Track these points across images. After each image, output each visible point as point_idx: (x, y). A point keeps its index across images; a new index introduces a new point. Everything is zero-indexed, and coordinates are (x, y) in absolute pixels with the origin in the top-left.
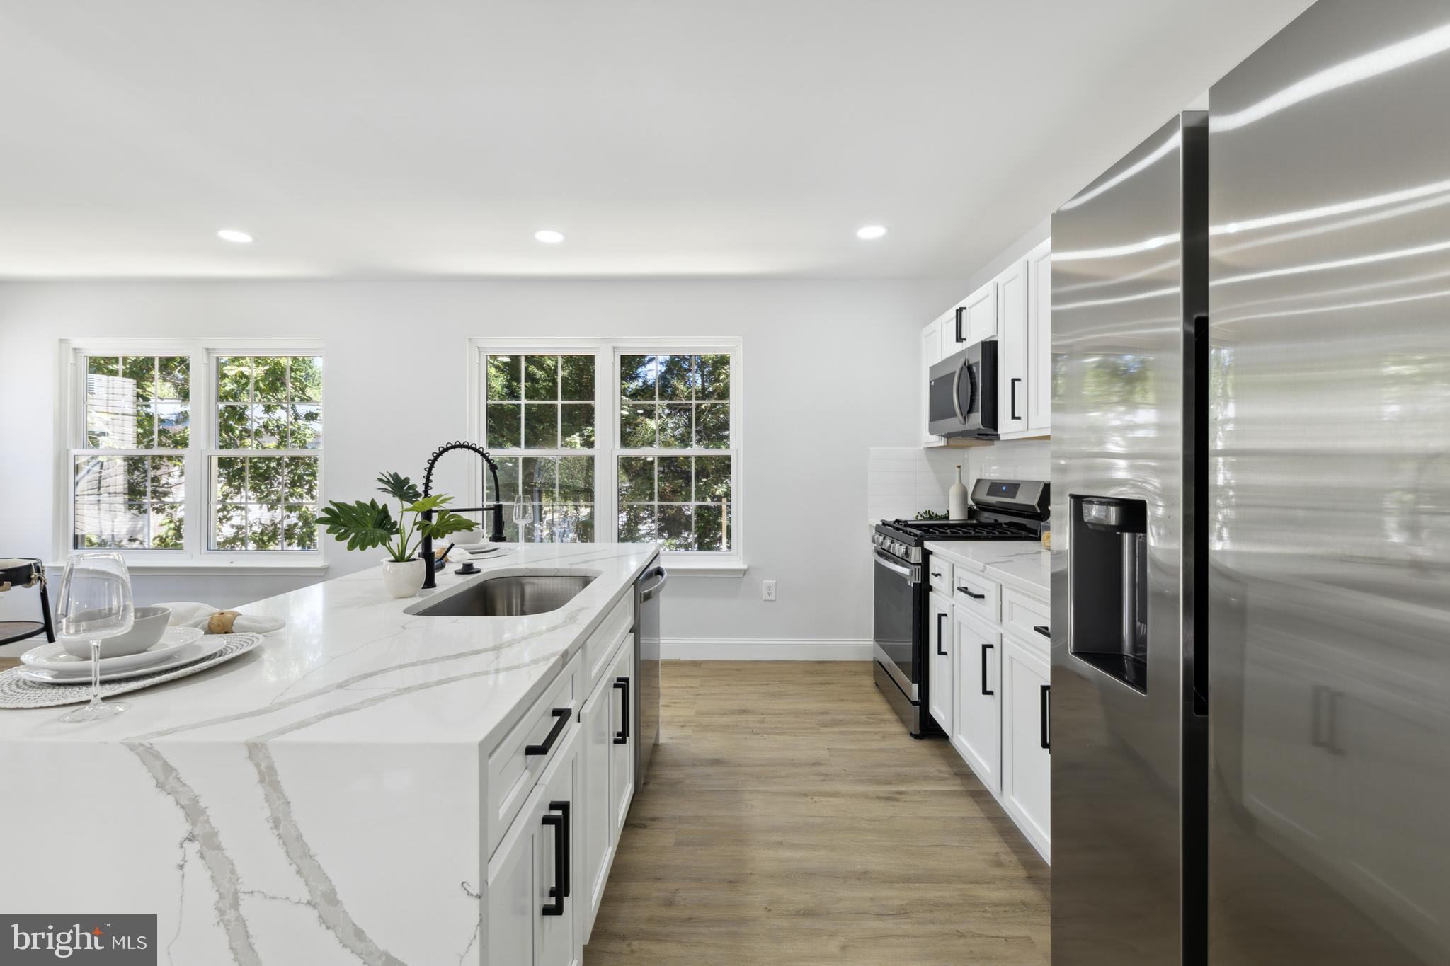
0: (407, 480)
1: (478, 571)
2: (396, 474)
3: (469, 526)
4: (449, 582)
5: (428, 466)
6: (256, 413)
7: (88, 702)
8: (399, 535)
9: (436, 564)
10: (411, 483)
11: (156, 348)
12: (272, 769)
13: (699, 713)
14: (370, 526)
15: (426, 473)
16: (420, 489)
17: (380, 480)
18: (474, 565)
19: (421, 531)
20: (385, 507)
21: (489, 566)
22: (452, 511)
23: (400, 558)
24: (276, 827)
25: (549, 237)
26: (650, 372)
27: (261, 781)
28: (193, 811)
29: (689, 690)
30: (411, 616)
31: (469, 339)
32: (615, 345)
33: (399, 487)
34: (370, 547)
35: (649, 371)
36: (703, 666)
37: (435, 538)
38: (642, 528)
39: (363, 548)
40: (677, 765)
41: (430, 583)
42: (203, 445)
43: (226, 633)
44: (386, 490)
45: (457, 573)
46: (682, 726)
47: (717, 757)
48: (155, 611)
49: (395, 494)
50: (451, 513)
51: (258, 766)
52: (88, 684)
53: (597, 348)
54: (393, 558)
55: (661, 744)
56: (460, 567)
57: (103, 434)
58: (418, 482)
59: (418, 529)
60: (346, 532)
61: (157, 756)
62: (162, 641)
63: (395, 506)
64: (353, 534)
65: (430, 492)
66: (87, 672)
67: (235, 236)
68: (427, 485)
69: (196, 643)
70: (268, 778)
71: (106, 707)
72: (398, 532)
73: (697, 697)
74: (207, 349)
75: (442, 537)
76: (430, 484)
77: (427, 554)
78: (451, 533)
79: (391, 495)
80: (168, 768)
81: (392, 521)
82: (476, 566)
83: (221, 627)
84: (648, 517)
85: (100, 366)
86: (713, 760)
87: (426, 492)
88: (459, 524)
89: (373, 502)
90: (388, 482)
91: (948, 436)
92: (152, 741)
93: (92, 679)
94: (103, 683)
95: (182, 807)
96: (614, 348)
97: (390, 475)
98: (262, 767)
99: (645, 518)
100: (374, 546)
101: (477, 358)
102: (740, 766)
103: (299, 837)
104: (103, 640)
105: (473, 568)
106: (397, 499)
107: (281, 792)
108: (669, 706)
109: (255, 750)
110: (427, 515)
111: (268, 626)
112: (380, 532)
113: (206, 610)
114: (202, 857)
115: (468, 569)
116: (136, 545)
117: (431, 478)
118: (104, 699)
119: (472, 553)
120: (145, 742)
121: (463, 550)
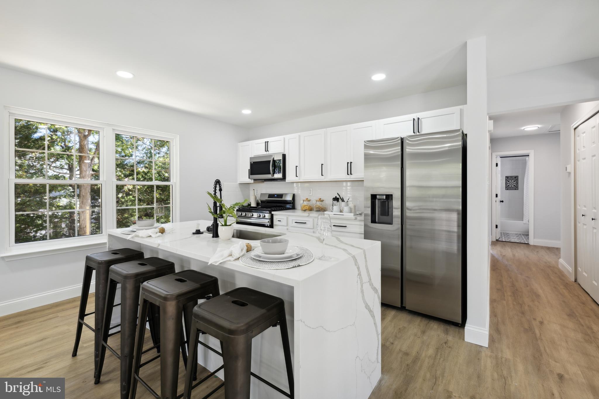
23: (225, 224)
25: (125, 74)
61: (355, 258)
91: (254, 180)
101: (8, 119)
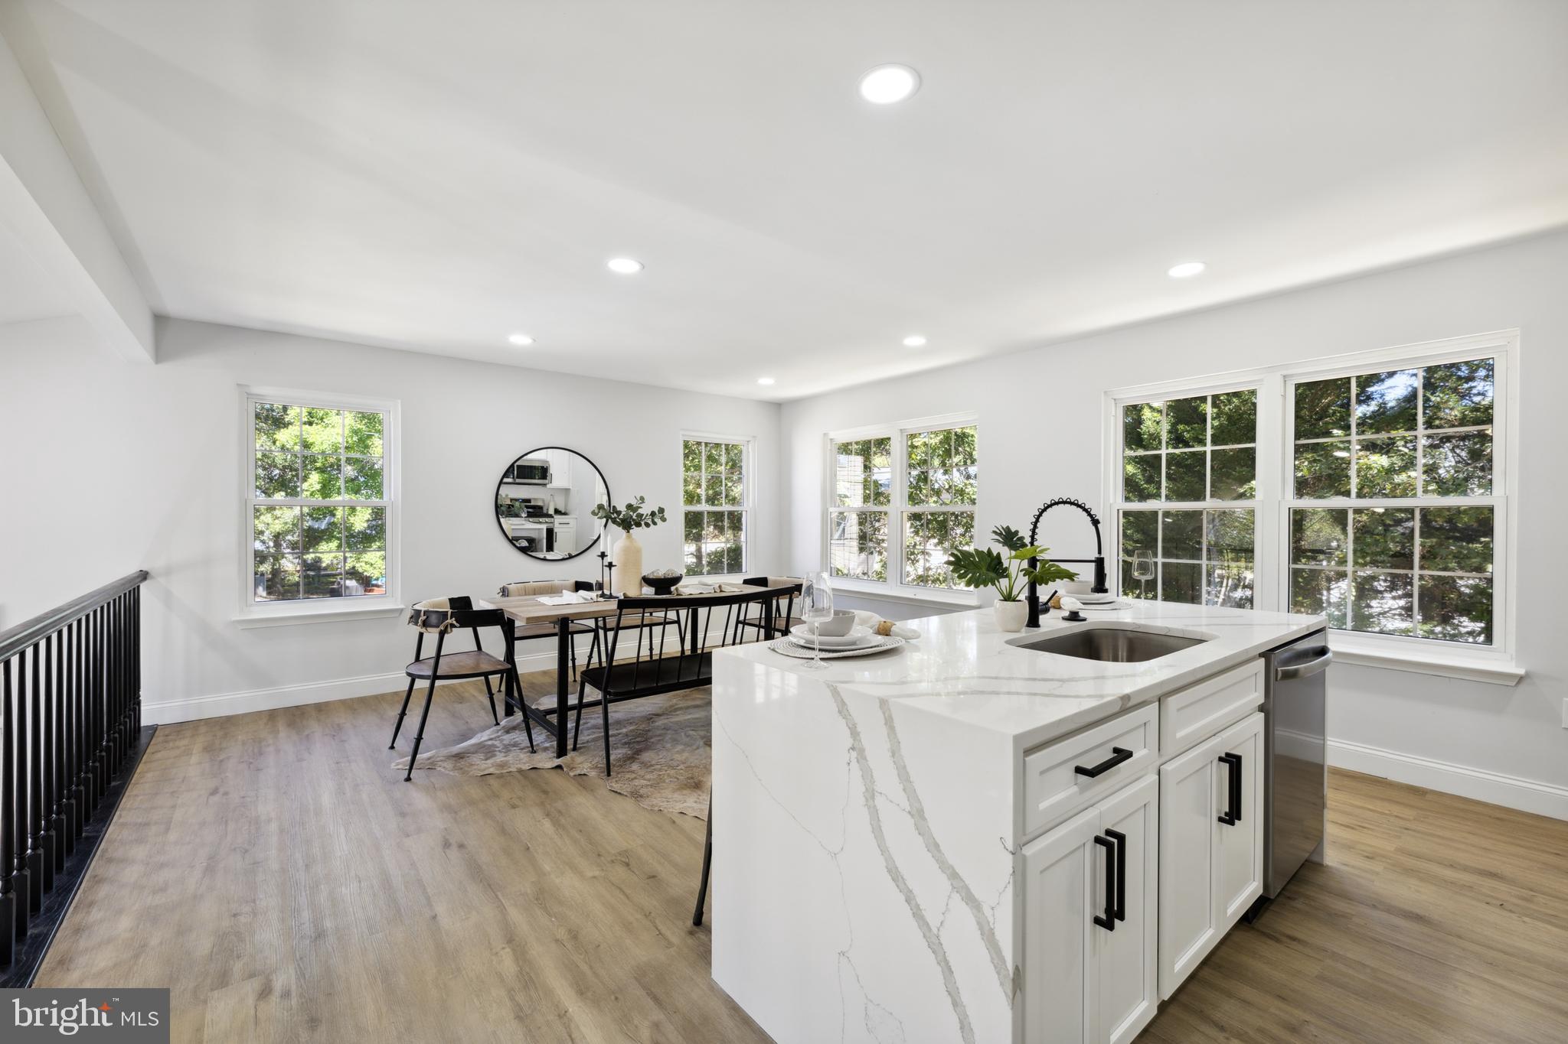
0: (1017, 532)
1: (1085, 620)
2: (1008, 527)
3: (1070, 576)
4: (1052, 623)
5: (1034, 520)
6: (938, 478)
7: (813, 659)
8: (1007, 579)
9: (1040, 607)
10: (1020, 535)
11: (873, 433)
12: (891, 717)
13: (1401, 851)
14: (984, 569)
15: (1032, 527)
16: (1027, 540)
17: (995, 532)
18: (1080, 614)
19: (1027, 577)
20: (999, 554)
21: (1096, 617)
22: (1051, 561)
23: (1008, 598)
24: (893, 756)
25: (1185, 269)
26: (1389, 390)
27: (886, 724)
28: (854, 733)
29: (1392, 819)
30: (1014, 647)
31: (1105, 392)
32: (1285, 373)
33: (1009, 538)
34: (982, 586)
35: (1388, 388)
36: (1429, 797)
37: (1040, 585)
38: (1375, 606)
39: (977, 586)
40: (1345, 896)
41: (1033, 622)
42: (898, 505)
43: (887, 635)
44: (998, 541)
45: (1064, 619)
46: (1368, 857)
47: (1418, 911)
48: (849, 613)
49: (1005, 544)
50: (1051, 563)
51: (884, 713)
52: (814, 649)
53: (1262, 380)
54: (1002, 598)
55: (1327, 866)
56: (1067, 614)
57: (846, 496)
58: (1025, 533)
59: (1024, 575)
60: (965, 572)
61: (838, 693)
62: (851, 633)
63: (1005, 553)
64: (970, 575)
65: (1035, 543)
66: (813, 642)
67: (915, 341)
68: (1033, 537)
69: (868, 638)
70: (889, 722)
71: (823, 663)
72: (1006, 576)
73: (1406, 831)
74: (901, 430)
75: (1046, 584)
76: (1036, 537)
77: (1033, 599)
78: (1054, 581)
79: (1001, 545)
80: (843, 703)
81: (1004, 566)
82: (1082, 614)
83: (884, 631)
84: (1385, 590)
85: (845, 449)
86: (1411, 912)
87: (1032, 544)
88: (1059, 573)
89: (989, 550)
90: (1000, 534)
92: (837, 685)
93: (815, 647)
94: (820, 650)
95: (849, 728)
96: (1284, 376)
97: (1003, 528)
98: (886, 715)
99: (1381, 592)
100: (985, 586)
101: (1113, 410)
102: (1460, 937)
103: (905, 767)
104: (820, 623)
105: (1079, 616)
106: (1006, 548)
107: (895, 734)
108: (1353, 828)
109: (883, 703)
110: (1033, 562)
111: (910, 635)
112: (992, 575)
113: (877, 619)
114: (858, 761)
115: (1074, 616)
116: (866, 578)
117: (1037, 531)
118: (821, 659)
119: (1084, 604)
120: (834, 685)
121: (1074, 600)
